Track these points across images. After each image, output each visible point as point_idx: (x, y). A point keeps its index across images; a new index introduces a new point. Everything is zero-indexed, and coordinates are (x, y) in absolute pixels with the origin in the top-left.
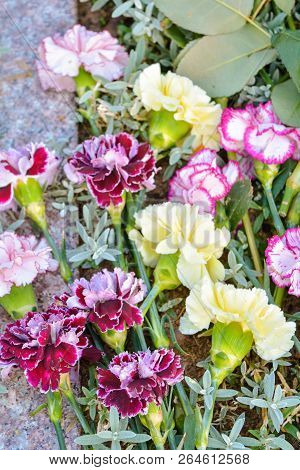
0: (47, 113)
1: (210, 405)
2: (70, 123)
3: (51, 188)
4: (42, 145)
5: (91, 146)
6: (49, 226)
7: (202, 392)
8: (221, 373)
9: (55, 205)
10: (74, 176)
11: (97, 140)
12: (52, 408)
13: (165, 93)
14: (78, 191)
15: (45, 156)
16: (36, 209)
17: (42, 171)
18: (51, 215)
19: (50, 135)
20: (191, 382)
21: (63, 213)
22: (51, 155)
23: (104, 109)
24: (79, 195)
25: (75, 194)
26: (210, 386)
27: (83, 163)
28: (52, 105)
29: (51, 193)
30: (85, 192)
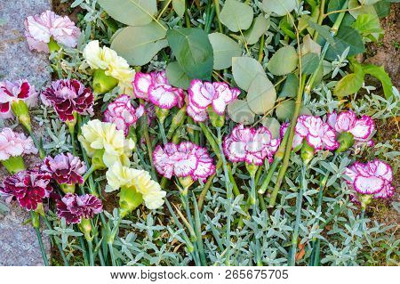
0: (33, 65)
1: (116, 224)
2: (47, 72)
3: (33, 109)
4: (26, 81)
5: (56, 84)
6: (33, 130)
7: (113, 219)
8: (123, 212)
9: (36, 118)
10: (47, 102)
11: (58, 81)
12: (34, 220)
13: (102, 59)
14: (50, 112)
15: (28, 88)
16: (25, 119)
17: (27, 96)
18: (35, 124)
19: (34, 78)
20: (107, 214)
21: (41, 123)
22: (32, 88)
23: (64, 64)
24: (51, 114)
25: (48, 114)
26: (117, 217)
27: (50, 94)
28: (36, 60)
29: (33, 112)
30: (54, 113)
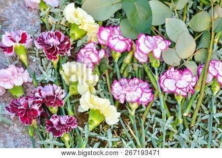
0: (28, 18)
1: (87, 136)
2: (38, 23)
3: (29, 49)
4: (25, 32)
5: (45, 35)
6: (29, 65)
7: (84, 132)
8: (91, 127)
9: (31, 57)
10: (38, 47)
11: (47, 33)
12: (30, 131)
13: (76, 16)
14: (40, 52)
15: (26, 37)
16: (23, 57)
17: (25, 42)
18: (30, 60)
19: (29, 27)
20: (80, 128)
21: (34, 60)
22: (29, 36)
23: (51, 19)
24: (41, 54)
25: (39, 54)
26: (87, 130)
27: (41, 41)
28: (30, 14)
29: (29, 51)
30: (43, 53)
